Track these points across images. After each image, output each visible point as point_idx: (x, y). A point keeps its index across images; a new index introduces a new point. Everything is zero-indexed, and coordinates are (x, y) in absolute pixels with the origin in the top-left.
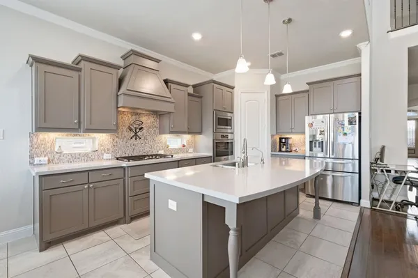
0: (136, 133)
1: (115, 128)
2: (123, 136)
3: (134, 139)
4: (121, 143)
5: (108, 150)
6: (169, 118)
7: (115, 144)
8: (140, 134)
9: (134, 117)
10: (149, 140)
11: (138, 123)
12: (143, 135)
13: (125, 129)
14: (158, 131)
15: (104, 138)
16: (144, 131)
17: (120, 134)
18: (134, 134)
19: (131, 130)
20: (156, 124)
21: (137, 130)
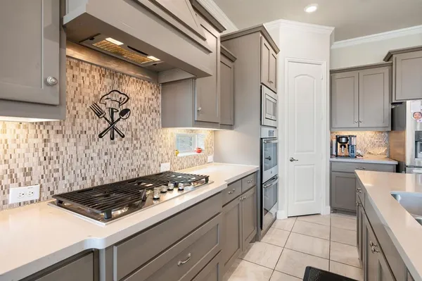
0: (113, 123)
1: (57, 102)
2: (78, 128)
3: (107, 136)
4: (72, 150)
5: (27, 172)
6: (194, 89)
7: (54, 154)
8: (121, 125)
9: (107, 81)
10: (142, 139)
11: (116, 96)
12: (129, 126)
13: (82, 109)
14: (159, 119)
15: (9, 136)
16: (132, 119)
17: (68, 123)
18: (106, 125)
19: (99, 114)
20: (157, 103)
21: (116, 116)
